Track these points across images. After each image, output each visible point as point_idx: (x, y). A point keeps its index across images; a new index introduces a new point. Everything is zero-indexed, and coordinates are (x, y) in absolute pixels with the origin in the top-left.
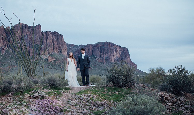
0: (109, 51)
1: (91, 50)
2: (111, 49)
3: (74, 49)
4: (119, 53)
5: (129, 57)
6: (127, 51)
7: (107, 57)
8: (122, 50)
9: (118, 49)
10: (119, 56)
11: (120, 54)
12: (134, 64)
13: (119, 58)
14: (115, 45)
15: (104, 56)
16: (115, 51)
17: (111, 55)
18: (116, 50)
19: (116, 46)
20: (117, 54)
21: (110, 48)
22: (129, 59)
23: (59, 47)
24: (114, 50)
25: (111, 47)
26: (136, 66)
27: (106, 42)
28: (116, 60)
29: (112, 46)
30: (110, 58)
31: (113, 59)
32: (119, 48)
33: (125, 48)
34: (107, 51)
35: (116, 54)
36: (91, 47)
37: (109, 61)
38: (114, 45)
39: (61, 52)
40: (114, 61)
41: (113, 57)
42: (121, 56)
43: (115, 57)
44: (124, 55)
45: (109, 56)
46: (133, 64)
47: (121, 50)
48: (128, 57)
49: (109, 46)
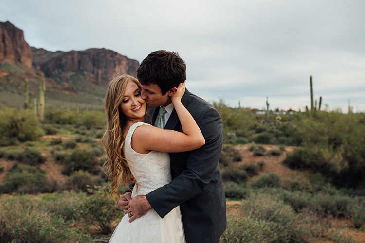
0: (109, 63)
1: (76, 61)
2: (112, 60)
3: (45, 56)
4: (125, 68)
7: (105, 75)
8: (130, 64)
9: (124, 62)
15: (100, 72)
16: (119, 65)
19: (120, 55)
21: (110, 58)
23: (16, 52)
24: (116, 63)
25: (112, 56)
27: (103, 49)
29: (114, 56)
30: (110, 75)
33: (135, 61)
36: (76, 55)
38: (116, 53)
39: (19, 60)
45: (107, 72)
47: (128, 64)
49: (109, 56)
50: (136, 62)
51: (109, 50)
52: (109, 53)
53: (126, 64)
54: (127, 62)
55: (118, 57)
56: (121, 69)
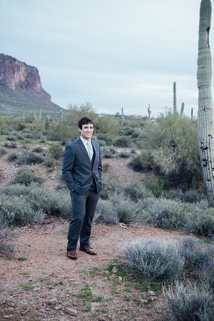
0: (8, 69)
2: (11, 66)
4: (24, 74)
5: (40, 82)
6: (37, 73)
7: (4, 80)
8: (29, 71)
9: (23, 69)
10: (23, 79)
11: (24, 76)
12: (47, 94)
13: (24, 83)
14: (17, 62)
16: (18, 71)
17: (11, 76)
18: (18, 69)
19: (19, 62)
20: (20, 77)
21: (9, 64)
22: (38, 85)
24: (15, 69)
25: (11, 63)
26: (50, 97)
27: (2, 54)
28: (18, 86)
29: (13, 62)
30: (9, 81)
31: (13, 84)
32: (23, 67)
33: (33, 67)
34: (3, 69)
35: (18, 75)
37: (7, 86)
38: (15, 60)
40: (16, 86)
41: (13, 80)
42: (26, 80)
43: (17, 80)
44: (32, 78)
45: (6, 78)
46: (45, 93)
47: (27, 70)
48: (37, 82)
49: (7, 62)
50: (35, 69)
51: (8, 56)
52: (8, 60)
53: (24, 70)
54: (25, 69)
55: (16, 63)
56: (19, 75)
